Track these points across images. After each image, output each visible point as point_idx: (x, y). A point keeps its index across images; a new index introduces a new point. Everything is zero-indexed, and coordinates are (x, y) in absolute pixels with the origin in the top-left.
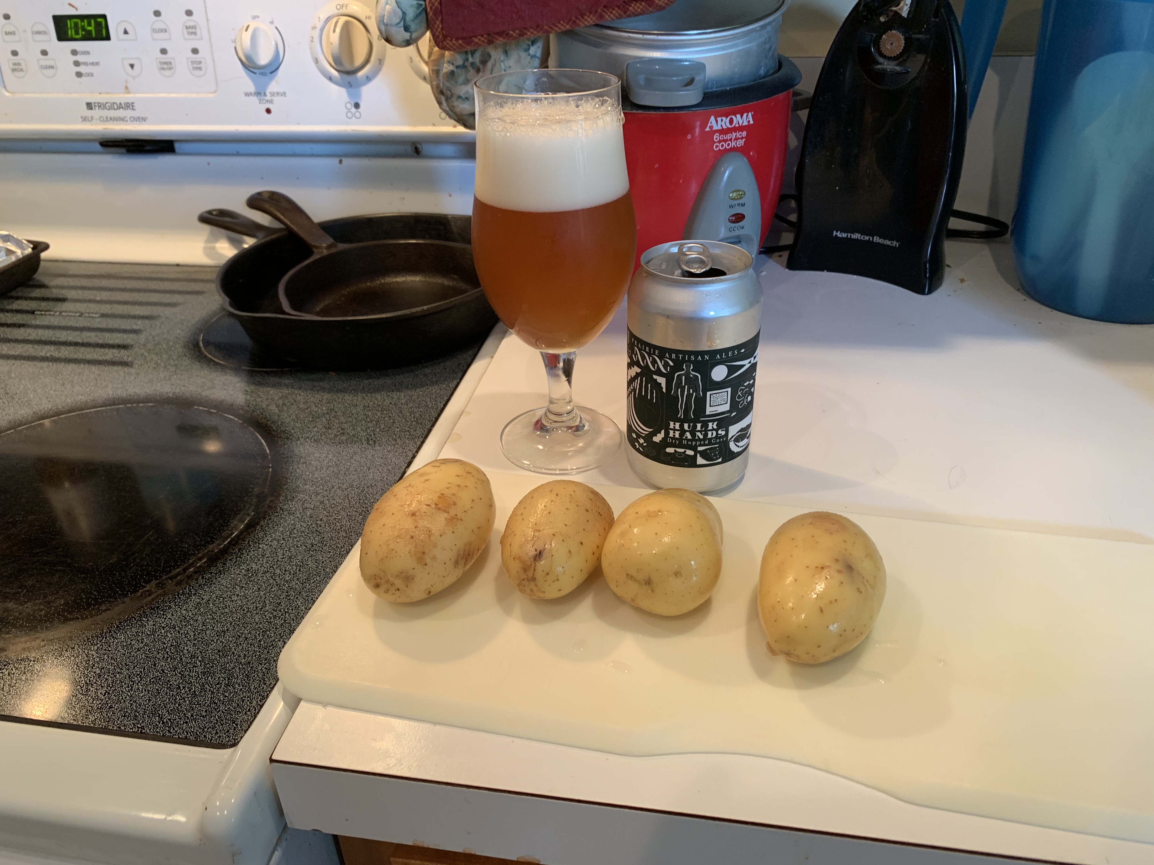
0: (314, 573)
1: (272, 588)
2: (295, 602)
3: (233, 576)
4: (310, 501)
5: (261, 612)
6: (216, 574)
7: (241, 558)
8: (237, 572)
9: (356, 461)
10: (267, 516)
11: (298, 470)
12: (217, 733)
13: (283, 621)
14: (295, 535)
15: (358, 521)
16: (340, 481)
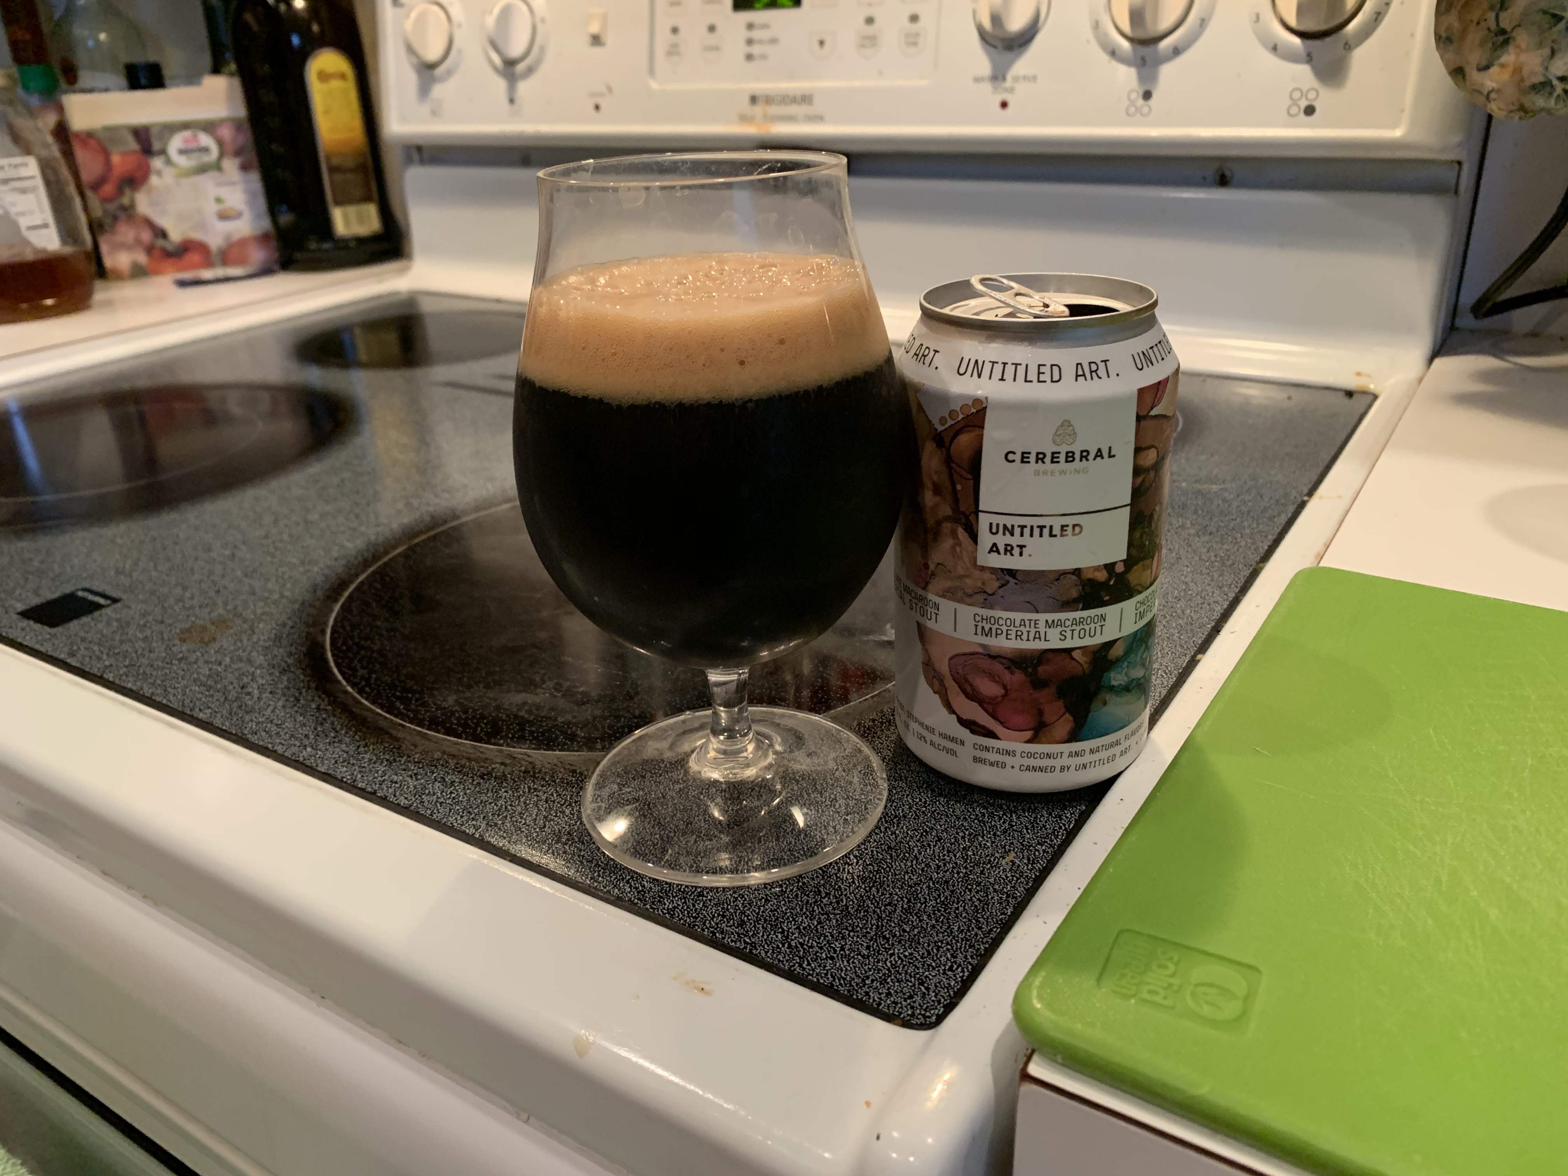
12: (889, 994)
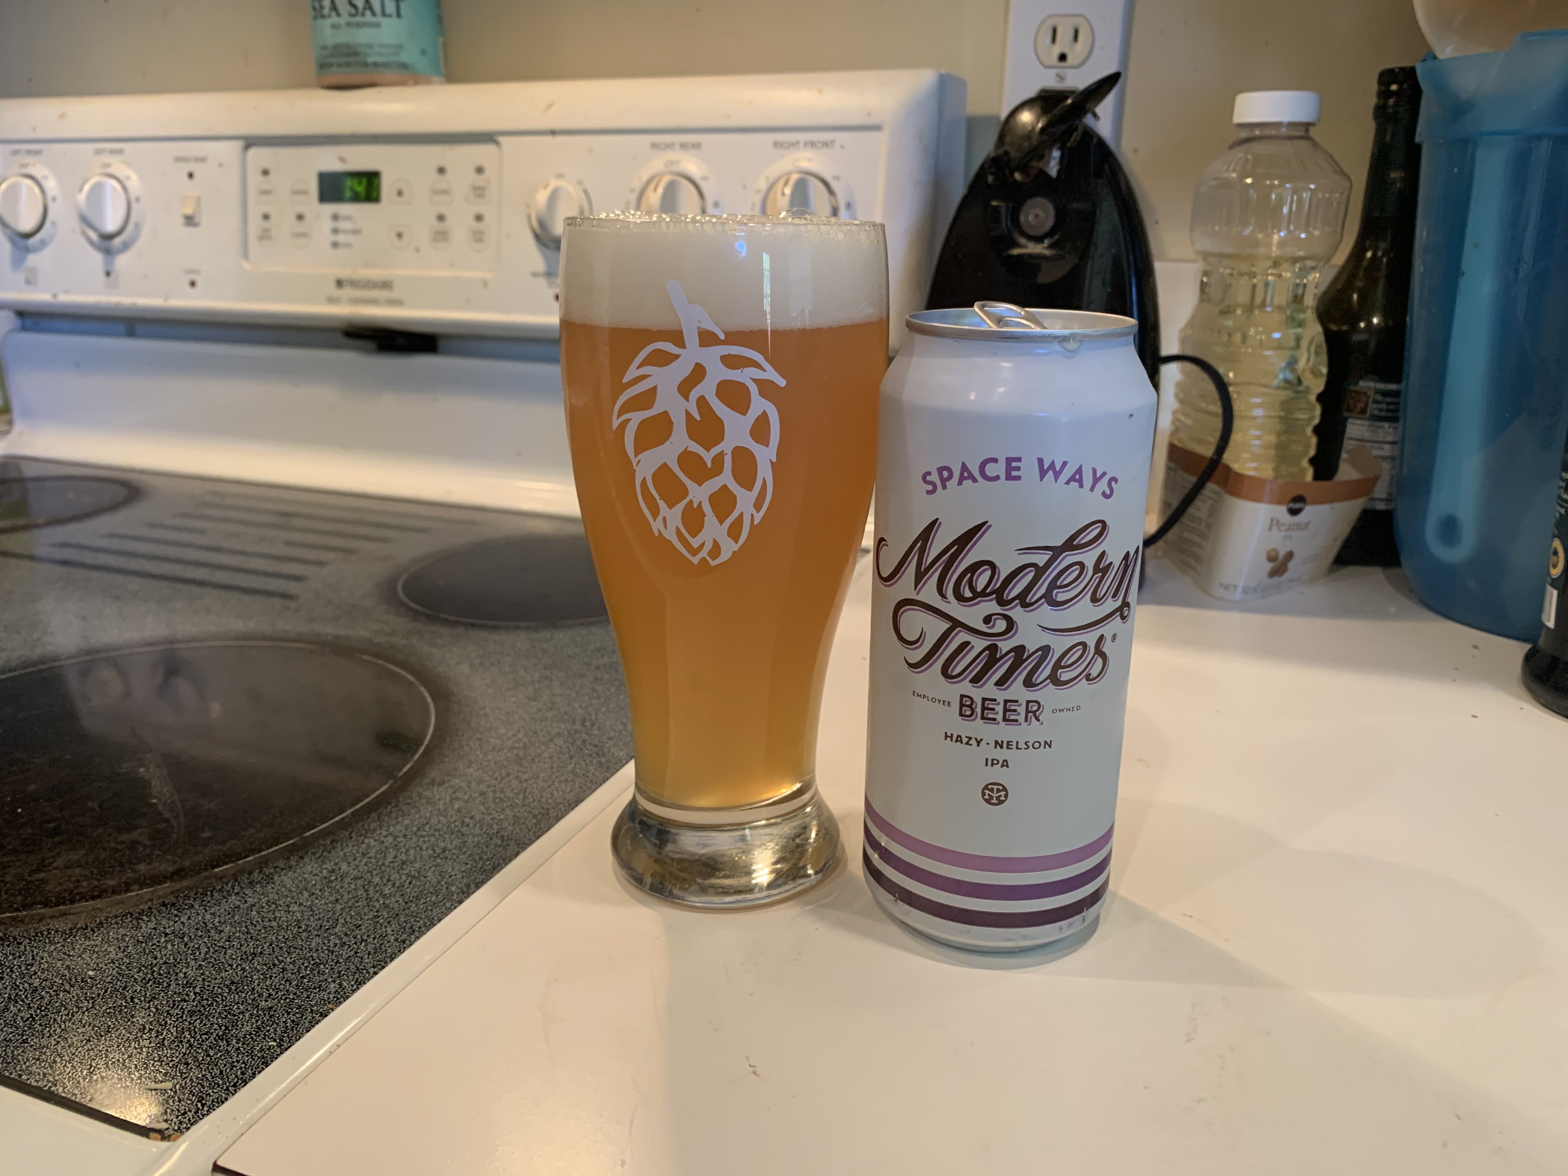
2: (383, 928)
3: (306, 876)
16: (521, 769)
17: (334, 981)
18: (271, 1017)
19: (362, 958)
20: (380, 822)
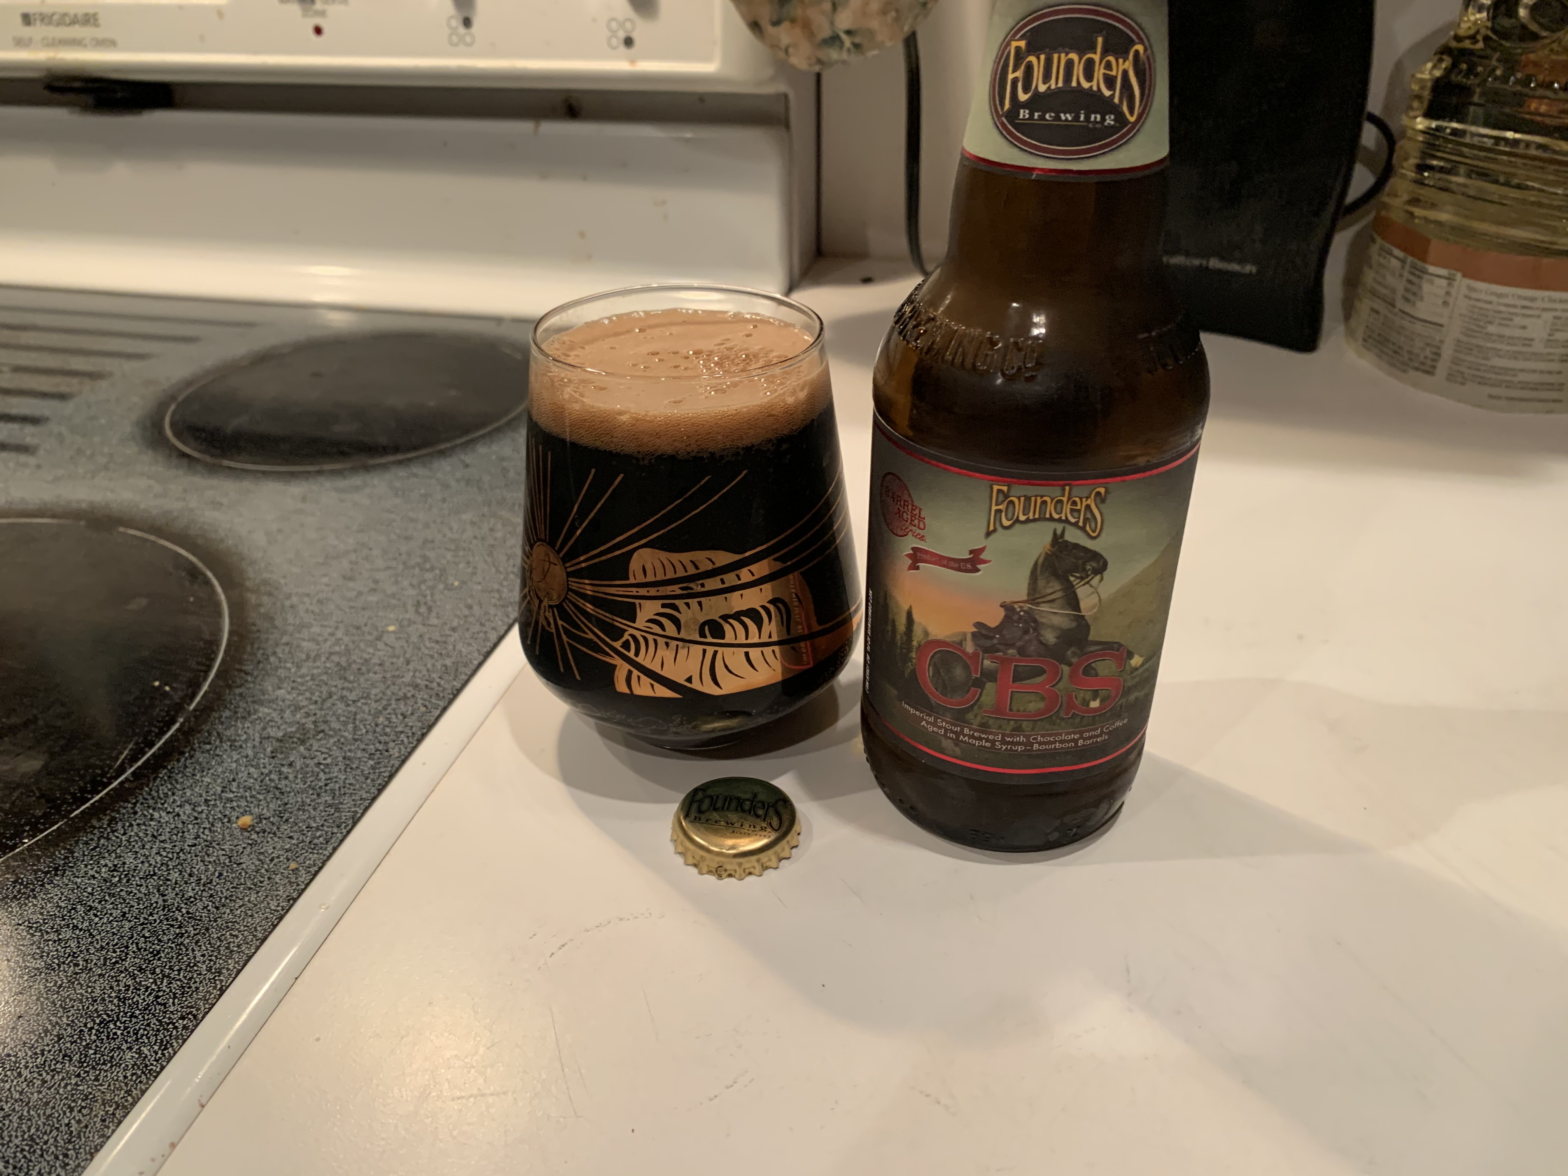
0: (249, 884)
1: (151, 914)
2: (190, 952)
3: (79, 880)
4: (280, 722)
5: (112, 974)
6: (46, 873)
7: (108, 839)
8: (91, 873)
9: (386, 644)
10: (187, 750)
11: (272, 659)
13: (151, 998)
14: (231, 795)
15: (362, 771)
16: (347, 685)
17: (130, 1048)
18: (47, 1118)
19: (164, 1005)
20: (171, 784)
